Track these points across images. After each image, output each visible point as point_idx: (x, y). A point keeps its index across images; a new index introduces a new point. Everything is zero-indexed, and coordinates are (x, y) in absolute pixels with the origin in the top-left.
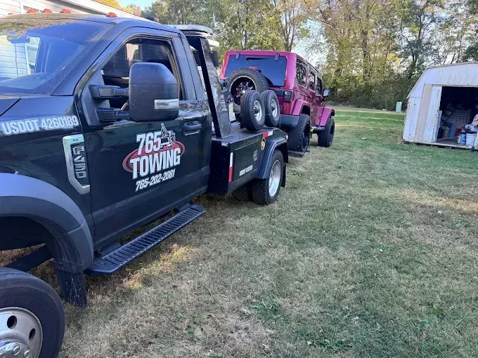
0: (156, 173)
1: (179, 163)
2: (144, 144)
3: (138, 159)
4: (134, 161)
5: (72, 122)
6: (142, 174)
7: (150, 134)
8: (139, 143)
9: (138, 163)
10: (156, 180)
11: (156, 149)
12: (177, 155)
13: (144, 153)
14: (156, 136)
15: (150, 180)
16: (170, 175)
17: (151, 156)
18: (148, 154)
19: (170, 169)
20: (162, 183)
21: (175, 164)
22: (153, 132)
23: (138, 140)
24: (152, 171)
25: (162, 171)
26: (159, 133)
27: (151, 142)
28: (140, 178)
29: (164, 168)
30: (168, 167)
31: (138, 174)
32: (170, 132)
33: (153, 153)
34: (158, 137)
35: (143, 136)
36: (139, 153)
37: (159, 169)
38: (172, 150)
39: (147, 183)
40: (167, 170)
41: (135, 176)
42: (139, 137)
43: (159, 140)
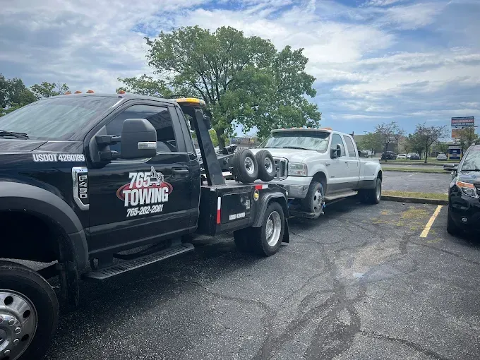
0: (145, 205)
1: (167, 200)
2: (136, 180)
3: (129, 191)
4: (126, 192)
5: (81, 158)
6: (133, 204)
7: (141, 174)
8: (131, 179)
9: (130, 195)
10: (145, 211)
11: (145, 186)
12: (165, 193)
13: (135, 187)
14: (146, 176)
15: (139, 210)
16: (159, 208)
17: (141, 190)
18: (138, 189)
19: (158, 203)
20: (150, 214)
21: (163, 200)
22: (144, 171)
23: (130, 177)
24: (142, 202)
25: (151, 205)
26: (149, 174)
27: (142, 180)
28: (130, 206)
29: (153, 202)
30: (156, 201)
31: (129, 203)
32: (158, 174)
33: (143, 188)
34: (148, 176)
35: (135, 174)
36: (131, 187)
37: (148, 202)
38: (160, 189)
39: (137, 212)
40: (155, 204)
41: (126, 205)
42: (131, 175)
43: (149, 179)
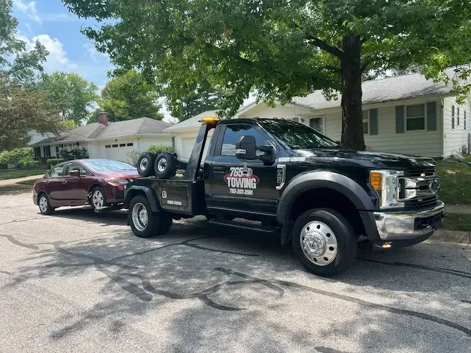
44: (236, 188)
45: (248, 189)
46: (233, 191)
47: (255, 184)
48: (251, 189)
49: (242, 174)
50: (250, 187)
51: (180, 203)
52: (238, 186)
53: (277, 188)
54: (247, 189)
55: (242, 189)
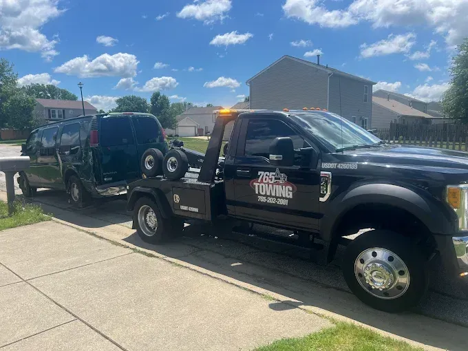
44: (265, 195)
45: (282, 198)
46: (262, 199)
47: (291, 193)
48: (286, 198)
49: (274, 181)
50: (284, 196)
51: (196, 210)
52: (268, 194)
53: (321, 199)
54: (280, 198)
55: (273, 197)
